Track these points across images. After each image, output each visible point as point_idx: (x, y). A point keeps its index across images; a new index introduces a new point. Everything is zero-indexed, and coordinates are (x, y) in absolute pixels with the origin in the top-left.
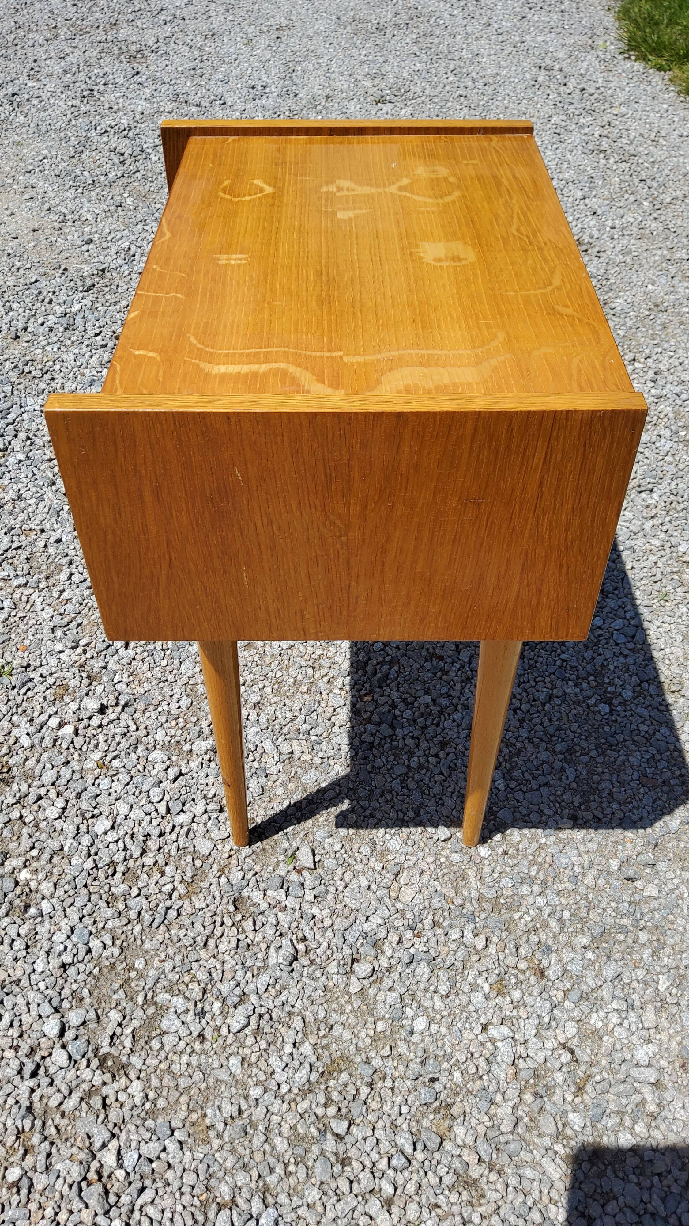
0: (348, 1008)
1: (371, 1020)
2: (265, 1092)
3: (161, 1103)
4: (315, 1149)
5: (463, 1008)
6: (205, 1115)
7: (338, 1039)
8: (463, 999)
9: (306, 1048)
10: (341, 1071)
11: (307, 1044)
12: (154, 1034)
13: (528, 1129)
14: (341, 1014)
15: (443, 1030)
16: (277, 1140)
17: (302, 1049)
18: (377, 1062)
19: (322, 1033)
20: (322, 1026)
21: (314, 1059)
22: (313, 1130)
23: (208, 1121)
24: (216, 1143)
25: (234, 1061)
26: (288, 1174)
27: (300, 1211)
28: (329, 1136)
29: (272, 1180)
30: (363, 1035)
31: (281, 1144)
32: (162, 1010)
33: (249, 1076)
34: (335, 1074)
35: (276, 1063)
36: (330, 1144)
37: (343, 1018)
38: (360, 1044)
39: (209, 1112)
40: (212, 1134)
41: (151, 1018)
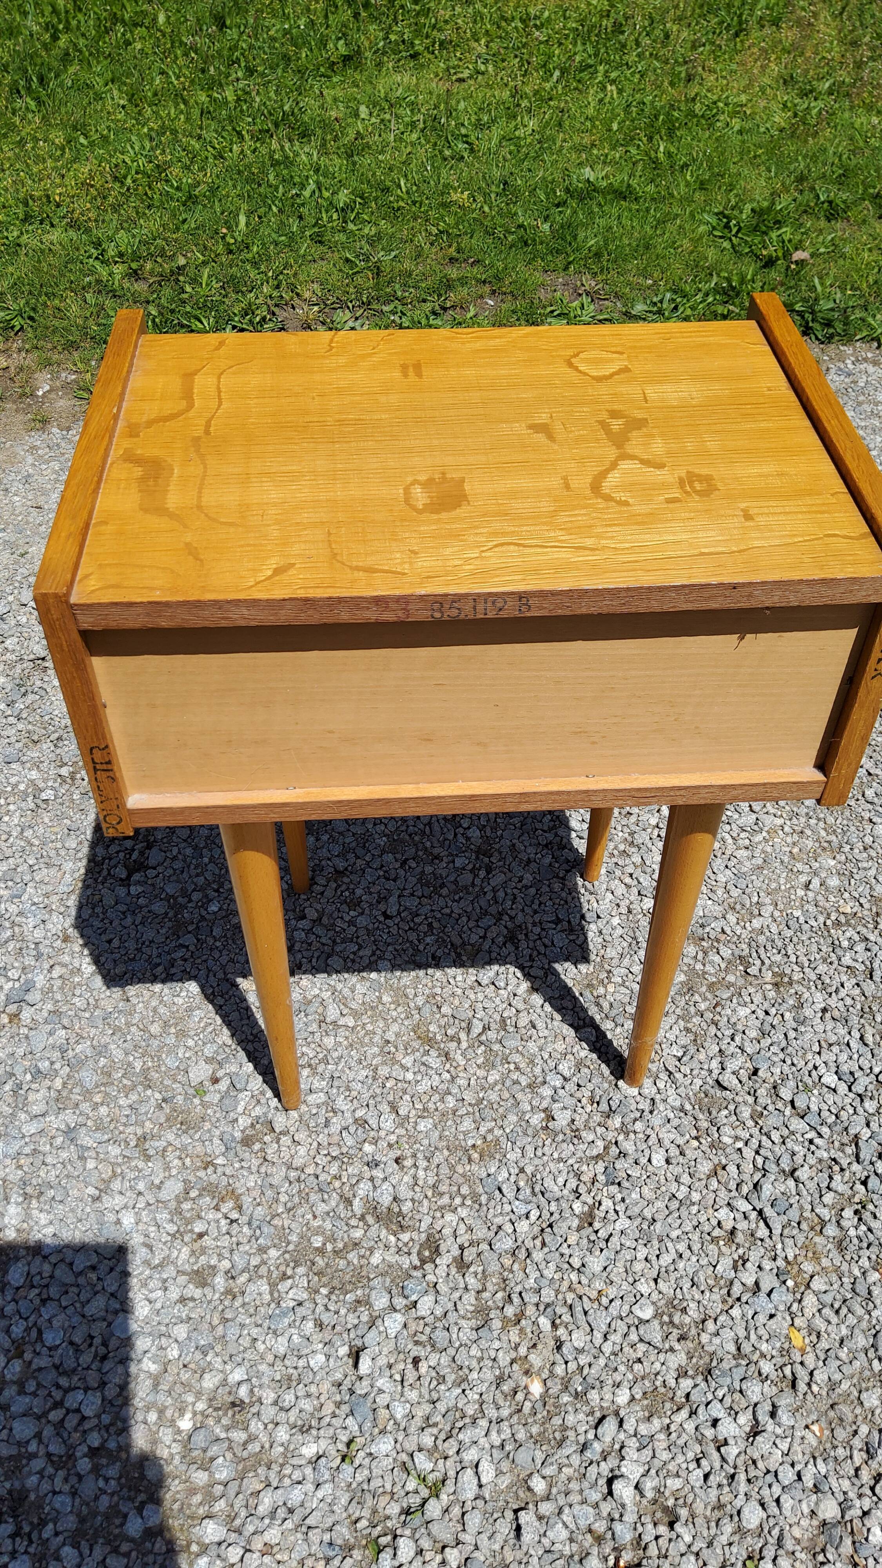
0: (369, 1027)
1: (380, 1007)
2: (450, 1094)
3: (465, 1190)
4: (496, 1047)
5: (369, 932)
6: (474, 1146)
7: (397, 1035)
8: (362, 932)
9: (408, 1061)
10: (428, 1031)
11: (403, 1061)
12: (396, 1210)
13: (468, 893)
14: (375, 1033)
15: (390, 948)
16: (491, 1079)
17: (409, 1065)
18: (420, 1001)
19: (393, 1050)
20: (386, 1049)
21: (418, 1054)
22: (479, 1052)
23: (479, 1142)
24: (498, 1132)
25: (423, 1126)
26: (517, 1068)
27: (546, 1056)
28: (483, 1038)
29: (524, 1081)
30: (394, 1014)
31: (494, 1076)
32: (372, 1207)
33: (437, 1110)
34: (431, 1035)
35: (424, 1086)
36: (492, 1035)
37: (379, 1031)
38: (403, 1016)
39: (470, 1142)
40: (490, 1137)
41: (378, 1219)
